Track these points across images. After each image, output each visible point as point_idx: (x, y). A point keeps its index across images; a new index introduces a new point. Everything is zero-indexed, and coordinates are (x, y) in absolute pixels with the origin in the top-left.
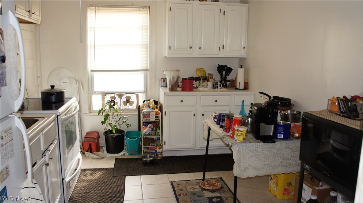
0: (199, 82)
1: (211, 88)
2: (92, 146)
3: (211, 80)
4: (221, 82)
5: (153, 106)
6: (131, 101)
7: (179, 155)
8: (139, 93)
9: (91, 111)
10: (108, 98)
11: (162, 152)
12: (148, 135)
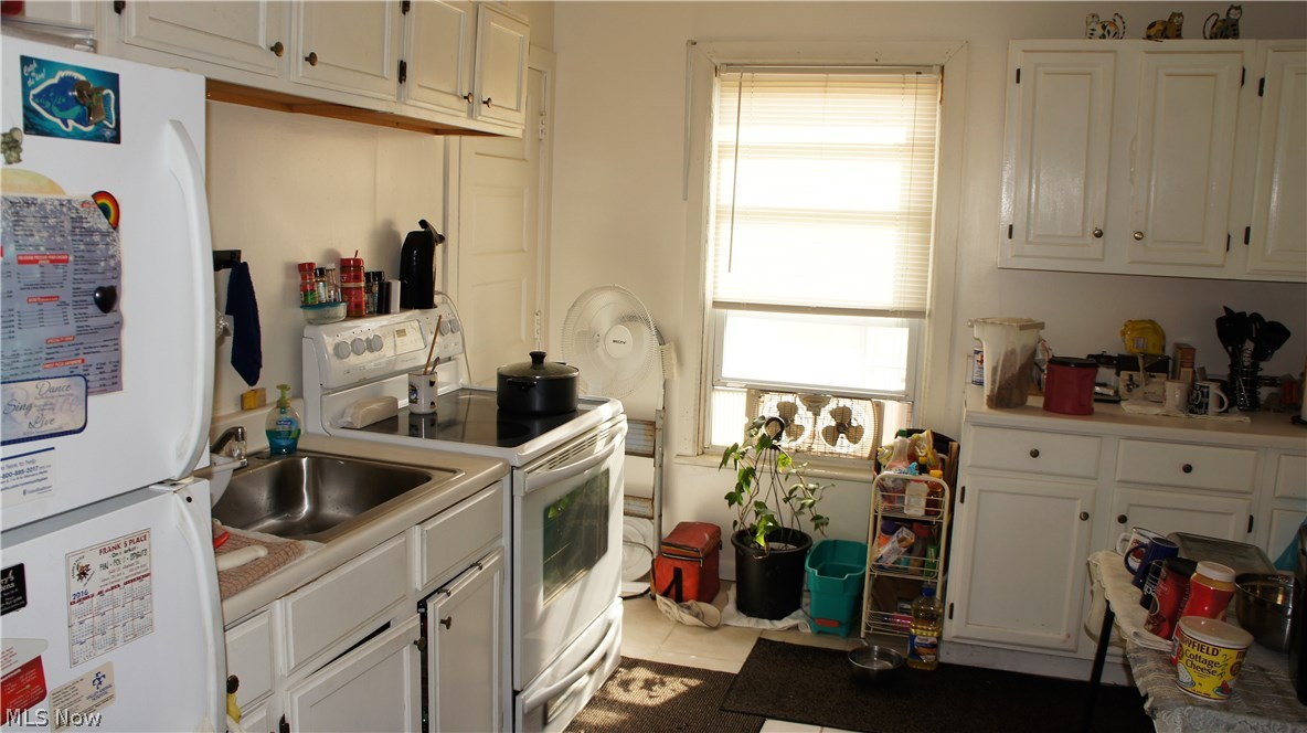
0: (1131, 376)
1: (1177, 406)
2: (684, 575)
3: (1186, 372)
4: (1224, 387)
5: (930, 456)
6: (854, 424)
7: (1006, 668)
8: (885, 398)
9: (703, 450)
10: (769, 407)
11: (934, 646)
12: (891, 569)
